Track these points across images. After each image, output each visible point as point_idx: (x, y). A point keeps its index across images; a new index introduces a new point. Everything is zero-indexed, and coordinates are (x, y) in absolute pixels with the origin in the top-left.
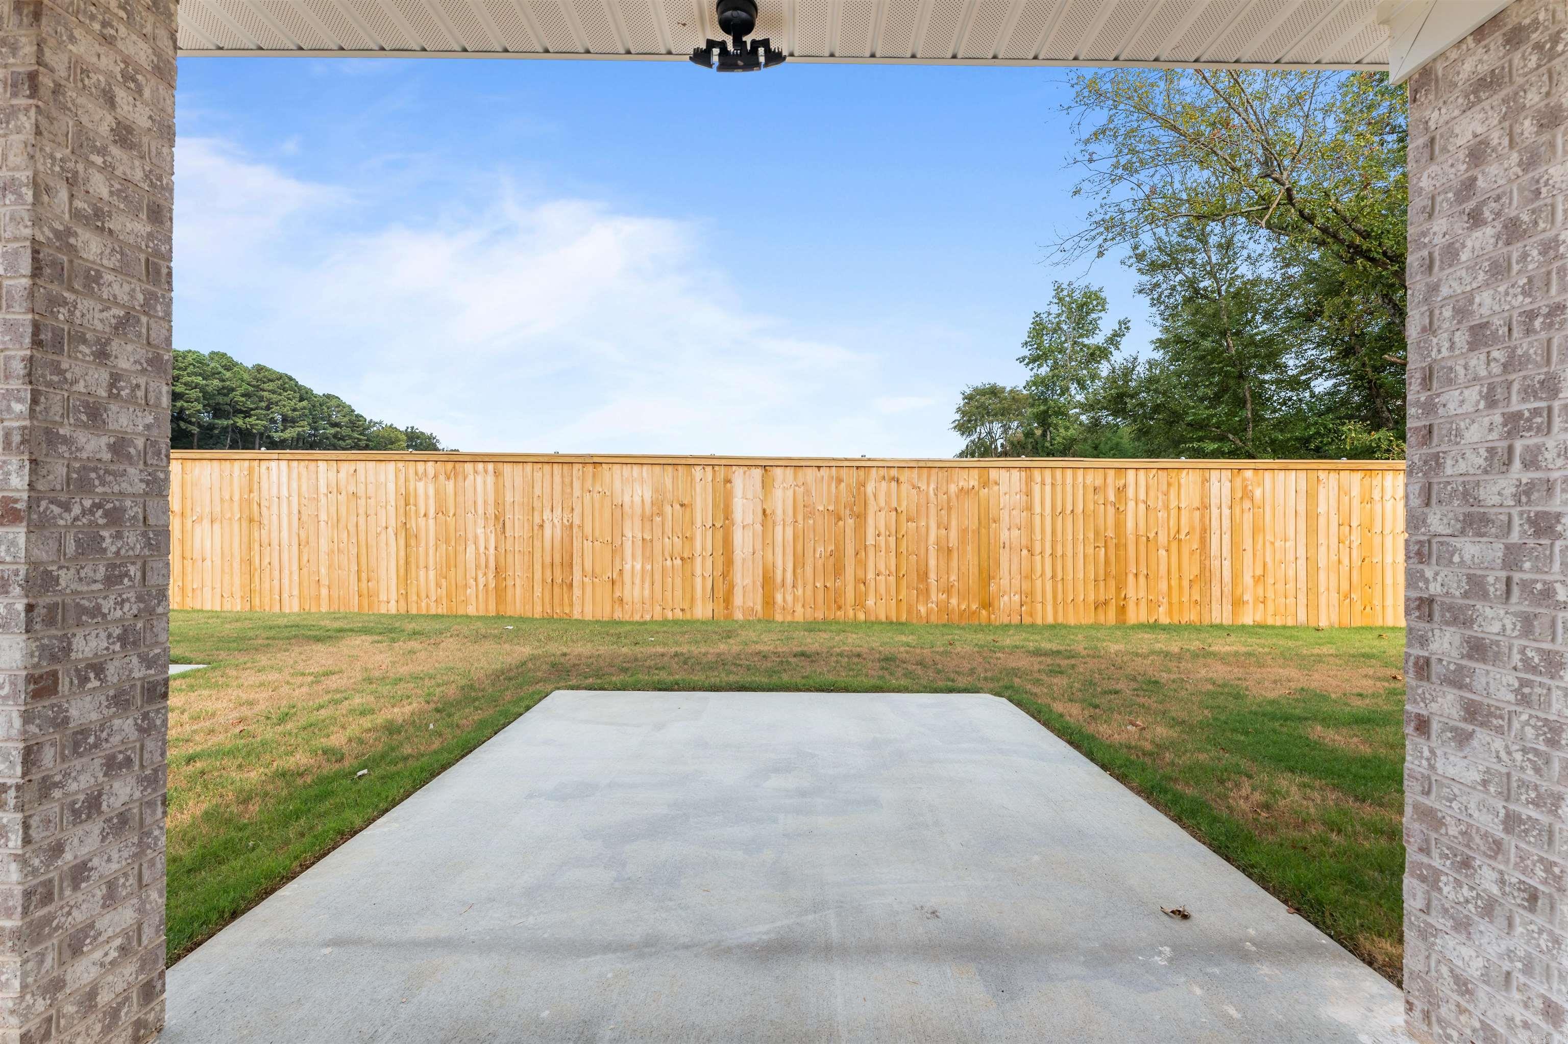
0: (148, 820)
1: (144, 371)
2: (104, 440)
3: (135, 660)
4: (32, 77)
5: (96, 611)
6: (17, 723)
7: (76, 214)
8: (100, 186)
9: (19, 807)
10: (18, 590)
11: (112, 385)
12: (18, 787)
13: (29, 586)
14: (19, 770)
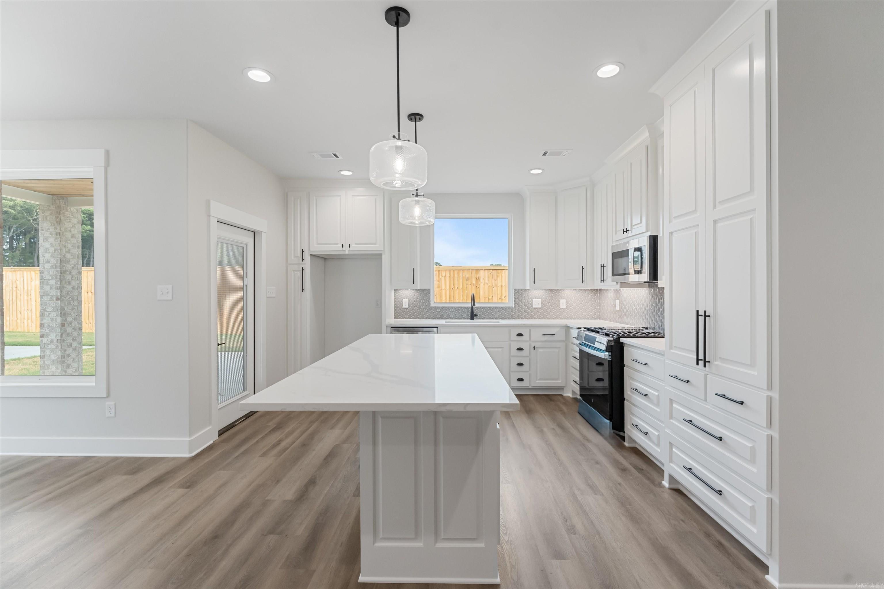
0: (79, 350)
1: (77, 274)
2: (72, 287)
3: (77, 323)
4: (59, 233)
5: (70, 314)
6: (60, 330)
7: (66, 252)
8: (69, 246)
9: (60, 343)
10: (59, 310)
11: (72, 278)
12: (60, 340)
13: (61, 310)
14: (60, 337)
